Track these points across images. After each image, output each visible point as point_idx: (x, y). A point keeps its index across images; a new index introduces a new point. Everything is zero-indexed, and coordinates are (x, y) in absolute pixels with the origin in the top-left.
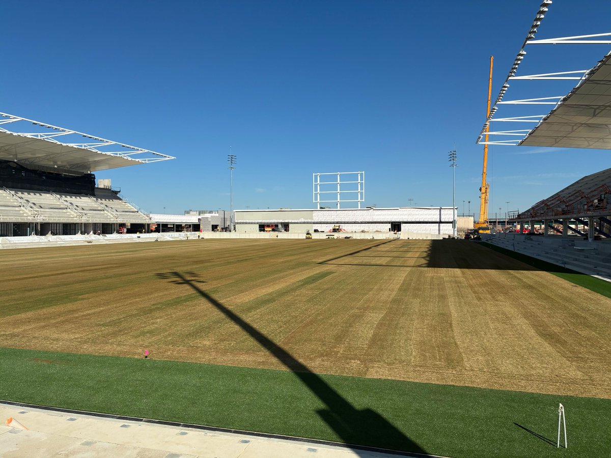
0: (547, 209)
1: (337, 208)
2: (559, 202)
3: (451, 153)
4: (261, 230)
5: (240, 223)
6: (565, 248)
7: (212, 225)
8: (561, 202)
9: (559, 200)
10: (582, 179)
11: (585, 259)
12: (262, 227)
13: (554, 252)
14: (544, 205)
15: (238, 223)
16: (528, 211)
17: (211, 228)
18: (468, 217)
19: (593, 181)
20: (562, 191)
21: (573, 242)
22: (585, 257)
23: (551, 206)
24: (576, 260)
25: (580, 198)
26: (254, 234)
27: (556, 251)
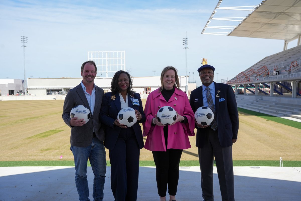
0: (246, 77)
1: (106, 77)
2: (252, 73)
3: (184, 40)
4: (48, 94)
5: (32, 89)
6: (257, 102)
7: (9, 91)
8: (253, 73)
9: (251, 72)
10: (265, 58)
11: (270, 107)
12: (49, 92)
13: (251, 104)
14: (243, 75)
15: (30, 89)
16: (233, 79)
17: (8, 93)
18: (193, 83)
19: (271, 60)
20: (253, 66)
21: (262, 98)
22: (269, 106)
23: (247, 76)
24: (265, 108)
25: (265, 70)
26: (43, 96)
27: (253, 103)
